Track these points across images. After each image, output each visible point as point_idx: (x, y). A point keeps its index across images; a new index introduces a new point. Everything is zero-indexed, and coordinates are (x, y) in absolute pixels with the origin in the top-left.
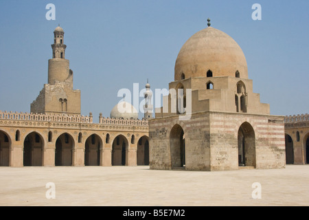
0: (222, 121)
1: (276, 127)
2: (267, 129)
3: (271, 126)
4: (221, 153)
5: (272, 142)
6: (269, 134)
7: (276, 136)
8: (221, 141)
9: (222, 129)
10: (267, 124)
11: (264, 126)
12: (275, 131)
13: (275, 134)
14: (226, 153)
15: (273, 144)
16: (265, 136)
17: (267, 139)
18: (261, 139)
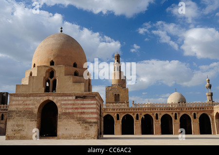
0: (22, 100)
1: (85, 102)
2: (74, 104)
3: (80, 102)
4: (18, 126)
5: (79, 116)
6: (76, 108)
7: (85, 111)
8: (19, 116)
9: (21, 107)
10: (74, 100)
11: (70, 102)
12: (84, 106)
13: (84, 108)
14: (23, 126)
15: (80, 118)
16: (70, 111)
17: (73, 113)
18: (65, 114)
